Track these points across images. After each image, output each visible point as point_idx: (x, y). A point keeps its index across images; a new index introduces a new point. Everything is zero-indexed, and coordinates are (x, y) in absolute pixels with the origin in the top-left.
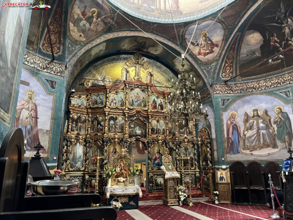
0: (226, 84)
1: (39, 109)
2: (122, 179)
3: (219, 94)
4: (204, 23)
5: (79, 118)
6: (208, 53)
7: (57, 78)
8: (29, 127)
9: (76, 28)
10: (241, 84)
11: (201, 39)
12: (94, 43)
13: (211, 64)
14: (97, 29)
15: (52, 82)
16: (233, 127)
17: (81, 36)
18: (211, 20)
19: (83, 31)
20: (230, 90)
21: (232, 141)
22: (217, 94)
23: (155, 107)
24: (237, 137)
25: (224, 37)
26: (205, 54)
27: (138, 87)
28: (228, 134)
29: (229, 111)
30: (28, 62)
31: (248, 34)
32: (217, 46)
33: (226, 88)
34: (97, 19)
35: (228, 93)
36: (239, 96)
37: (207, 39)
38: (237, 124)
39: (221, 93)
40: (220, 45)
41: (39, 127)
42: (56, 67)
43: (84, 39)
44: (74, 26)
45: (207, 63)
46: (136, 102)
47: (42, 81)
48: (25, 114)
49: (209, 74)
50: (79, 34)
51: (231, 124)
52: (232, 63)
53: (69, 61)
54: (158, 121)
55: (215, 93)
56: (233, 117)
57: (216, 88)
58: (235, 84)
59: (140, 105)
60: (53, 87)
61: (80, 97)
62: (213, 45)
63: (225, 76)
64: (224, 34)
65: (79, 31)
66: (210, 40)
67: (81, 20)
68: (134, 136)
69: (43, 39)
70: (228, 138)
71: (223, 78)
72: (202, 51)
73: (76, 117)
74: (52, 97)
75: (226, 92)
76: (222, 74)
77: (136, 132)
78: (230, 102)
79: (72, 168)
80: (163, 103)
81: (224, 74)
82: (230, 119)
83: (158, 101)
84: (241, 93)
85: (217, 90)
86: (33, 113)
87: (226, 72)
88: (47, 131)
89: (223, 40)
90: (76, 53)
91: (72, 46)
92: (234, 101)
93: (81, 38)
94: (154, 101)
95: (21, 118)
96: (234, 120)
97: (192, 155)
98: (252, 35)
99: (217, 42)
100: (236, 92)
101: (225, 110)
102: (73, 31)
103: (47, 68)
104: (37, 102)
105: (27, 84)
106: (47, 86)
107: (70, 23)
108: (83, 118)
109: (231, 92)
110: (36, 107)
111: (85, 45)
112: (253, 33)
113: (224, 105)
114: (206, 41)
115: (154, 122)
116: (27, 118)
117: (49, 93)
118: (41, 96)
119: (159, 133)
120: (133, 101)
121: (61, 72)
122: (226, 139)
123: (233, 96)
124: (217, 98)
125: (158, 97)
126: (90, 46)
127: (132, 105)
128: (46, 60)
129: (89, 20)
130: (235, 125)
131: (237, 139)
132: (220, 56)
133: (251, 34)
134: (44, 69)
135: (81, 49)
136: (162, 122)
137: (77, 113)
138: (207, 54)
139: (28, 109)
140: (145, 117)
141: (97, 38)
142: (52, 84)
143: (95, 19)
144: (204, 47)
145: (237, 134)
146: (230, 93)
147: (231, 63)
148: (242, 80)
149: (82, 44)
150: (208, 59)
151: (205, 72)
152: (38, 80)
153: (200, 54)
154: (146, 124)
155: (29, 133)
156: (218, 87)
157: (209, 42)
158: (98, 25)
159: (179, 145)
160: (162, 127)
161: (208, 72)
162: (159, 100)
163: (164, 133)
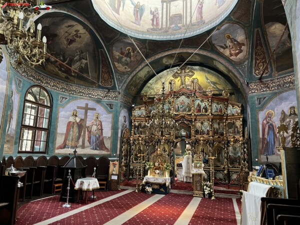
0: (261, 82)
1: (103, 124)
2: (157, 171)
3: (254, 93)
4: (223, 28)
5: (140, 125)
6: (238, 53)
7: (114, 101)
8: (97, 136)
9: (120, 64)
10: (278, 79)
11: (228, 42)
12: (138, 70)
13: (243, 63)
14: (137, 60)
15: (111, 105)
16: (269, 127)
17: (126, 68)
18: (227, 23)
19: (127, 65)
20: (266, 87)
21: (267, 142)
22: (252, 93)
23: (199, 111)
24: (273, 138)
25: (246, 36)
26: (236, 55)
27: (183, 94)
28: (263, 135)
29: (265, 110)
30: (94, 95)
31: (269, 27)
32: (243, 44)
33: (262, 86)
34: (134, 53)
35: (264, 91)
36: (276, 93)
37: (233, 40)
38: (273, 123)
39: (256, 91)
40: (246, 43)
41: (104, 135)
42: (112, 94)
43: (129, 69)
44: (118, 63)
45: (240, 63)
46: (181, 108)
47: (104, 105)
48: (94, 128)
49: (244, 74)
50: (124, 68)
51: (267, 124)
52: (264, 58)
53: (122, 87)
54: (202, 123)
55: (250, 92)
56: (269, 116)
57: (251, 87)
58: (271, 80)
59: (185, 110)
60: (111, 108)
61: (140, 109)
62: (240, 45)
63: (259, 73)
64: (245, 33)
65: (123, 65)
66: (236, 41)
67: (122, 58)
68: (179, 137)
69: (100, 78)
70: (264, 138)
71: (257, 75)
72: (233, 52)
73: (137, 124)
74: (111, 115)
75: (262, 90)
76: (255, 71)
77: (181, 134)
78: (266, 101)
79: (135, 160)
80: (207, 105)
81: (257, 71)
82: (266, 119)
83: (203, 105)
84: (278, 89)
85: (252, 89)
86: (99, 127)
87: (260, 69)
88: (109, 137)
89: (246, 38)
90: (126, 80)
91: (121, 77)
92: (270, 99)
93: (127, 70)
94: (199, 105)
95: (92, 131)
96: (271, 120)
97: (239, 154)
98: (273, 27)
99: (242, 41)
100: (273, 89)
101: (262, 109)
102: (119, 67)
103: (106, 96)
104: (101, 120)
105: (94, 109)
106: (107, 108)
107: (115, 63)
108: (143, 124)
109: (268, 90)
110: (101, 122)
111: (131, 73)
112: (273, 24)
113: (260, 104)
114: (232, 42)
115: (198, 124)
116: (96, 131)
117: (109, 112)
118: (104, 116)
119: (203, 134)
120: (178, 107)
121: (115, 97)
122: (261, 140)
123: (269, 94)
124: (252, 97)
125: (202, 101)
126: (134, 73)
127: (178, 111)
128: (105, 91)
129: (128, 55)
130: (272, 125)
131: (273, 140)
132: (249, 55)
133: (271, 26)
134: (104, 97)
135: (129, 77)
136: (206, 124)
137: (138, 122)
138: (238, 55)
139: (96, 125)
140: (189, 121)
141: (139, 65)
142: (111, 106)
143: (132, 53)
144: (233, 48)
145: (273, 134)
146: (266, 91)
147: (262, 59)
148: (278, 75)
149: (129, 73)
150: (239, 59)
151: (240, 71)
152: (101, 105)
153: (231, 55)
154: (190, 127)
155: (98, 139)
156: (253, 86)
157: (235, 43)
158: (136, 56)
159: (227, 145)
160: (206, 129)
161: (243, 71)
162: (203, 103)
163: (208, 134)
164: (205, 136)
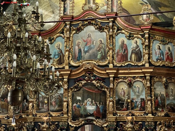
46: (86, 52)
54: (130, 85)
59: (93, 57)
68: (81, 116)
77: (85, 109)
80: (140, 46)
94: (124, 46)
115: (123, 87)
119: (132, 109)
125: (130, 37)
127: (78, 58)
136: (138, 85)
160: (138, 96)
163: (143, 108)
164: (137, 113)
